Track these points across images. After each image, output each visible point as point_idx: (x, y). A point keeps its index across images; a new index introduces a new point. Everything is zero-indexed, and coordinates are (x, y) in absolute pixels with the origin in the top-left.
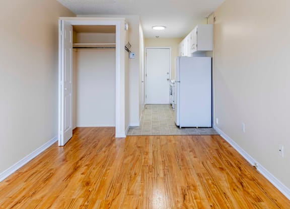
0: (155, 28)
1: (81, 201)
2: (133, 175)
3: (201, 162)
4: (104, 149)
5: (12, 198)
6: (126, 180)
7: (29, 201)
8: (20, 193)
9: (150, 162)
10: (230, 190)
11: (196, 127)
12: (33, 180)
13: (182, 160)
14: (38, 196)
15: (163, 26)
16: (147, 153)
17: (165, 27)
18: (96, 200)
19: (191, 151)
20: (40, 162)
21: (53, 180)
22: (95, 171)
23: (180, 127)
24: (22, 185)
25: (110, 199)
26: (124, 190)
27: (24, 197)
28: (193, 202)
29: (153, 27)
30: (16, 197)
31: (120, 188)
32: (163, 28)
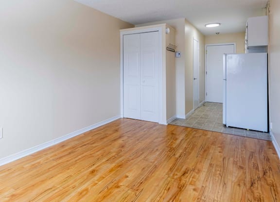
0: (208, 26)
1: (114, 154)
2: (155, 150)
3: (223, 157)
4: (145, 130)
5: (83, 142)
6: (148, 151)
7: (90, 146)
8: (87, 141)
9: (174, 146)
10: (233, 184)
11: (246, 129)
12: (96, 137)
13: (205, 151)
14: (94, 145)
15: (217, 23)
16: (176, 139)
17: (220, 24)
18: (123, 156)
19: (219, 147)
20: (104, 128)
21: (105, 140)
22: (131, 141)
23: (227, 126)
24: (90, 138)
25: (131, 158)
26: (143, 156)
27: (88, 144)
28: (189, 179)
29: (205, 25)
30: (85, 142)
31: (141, 154)
32: (218, 25)
